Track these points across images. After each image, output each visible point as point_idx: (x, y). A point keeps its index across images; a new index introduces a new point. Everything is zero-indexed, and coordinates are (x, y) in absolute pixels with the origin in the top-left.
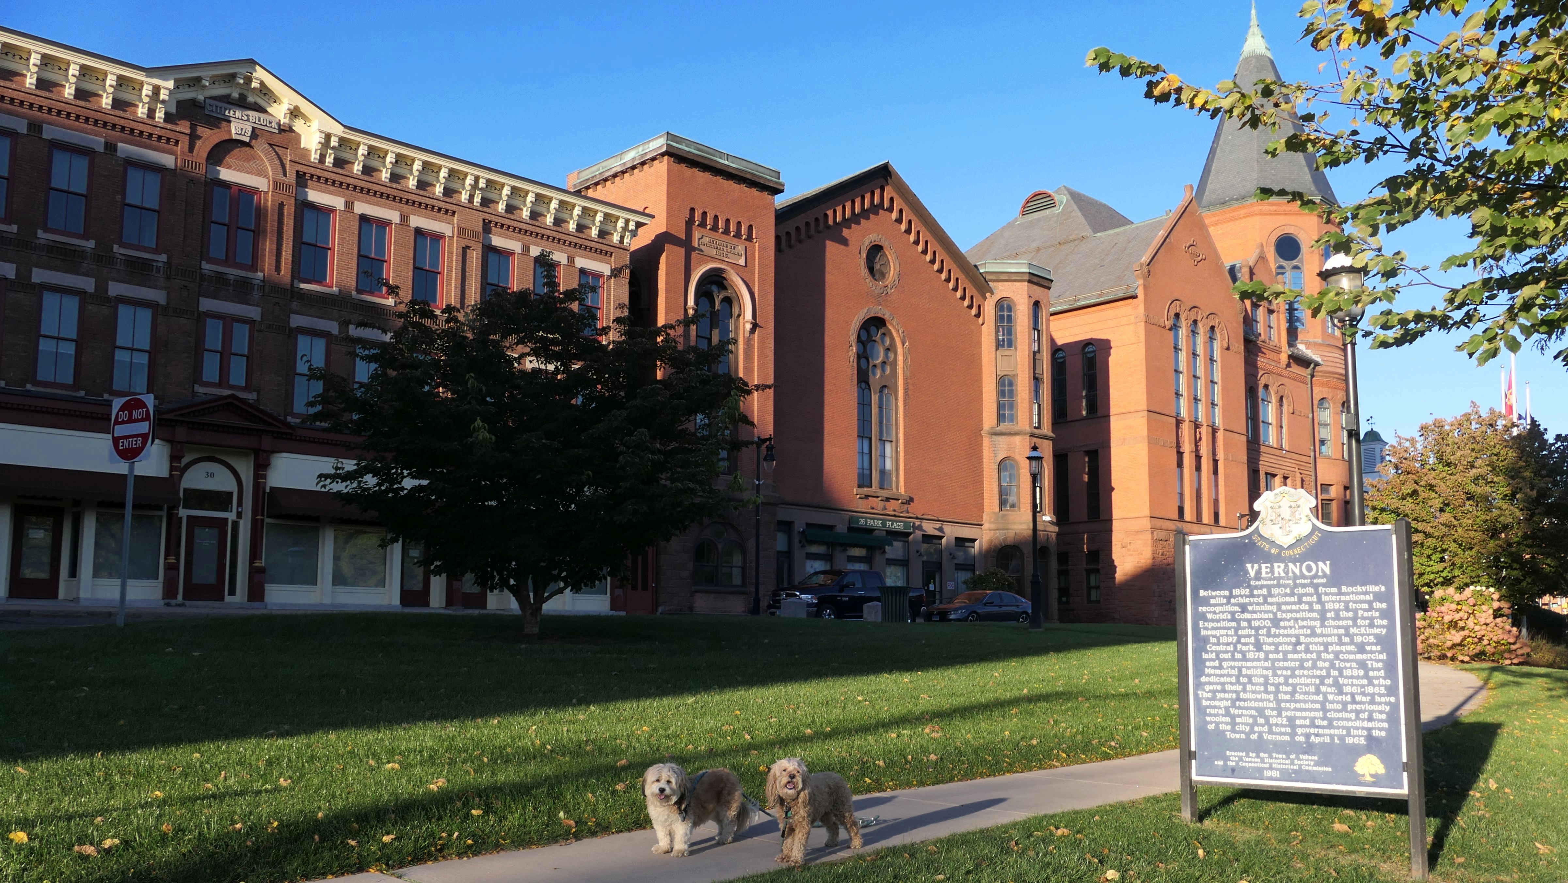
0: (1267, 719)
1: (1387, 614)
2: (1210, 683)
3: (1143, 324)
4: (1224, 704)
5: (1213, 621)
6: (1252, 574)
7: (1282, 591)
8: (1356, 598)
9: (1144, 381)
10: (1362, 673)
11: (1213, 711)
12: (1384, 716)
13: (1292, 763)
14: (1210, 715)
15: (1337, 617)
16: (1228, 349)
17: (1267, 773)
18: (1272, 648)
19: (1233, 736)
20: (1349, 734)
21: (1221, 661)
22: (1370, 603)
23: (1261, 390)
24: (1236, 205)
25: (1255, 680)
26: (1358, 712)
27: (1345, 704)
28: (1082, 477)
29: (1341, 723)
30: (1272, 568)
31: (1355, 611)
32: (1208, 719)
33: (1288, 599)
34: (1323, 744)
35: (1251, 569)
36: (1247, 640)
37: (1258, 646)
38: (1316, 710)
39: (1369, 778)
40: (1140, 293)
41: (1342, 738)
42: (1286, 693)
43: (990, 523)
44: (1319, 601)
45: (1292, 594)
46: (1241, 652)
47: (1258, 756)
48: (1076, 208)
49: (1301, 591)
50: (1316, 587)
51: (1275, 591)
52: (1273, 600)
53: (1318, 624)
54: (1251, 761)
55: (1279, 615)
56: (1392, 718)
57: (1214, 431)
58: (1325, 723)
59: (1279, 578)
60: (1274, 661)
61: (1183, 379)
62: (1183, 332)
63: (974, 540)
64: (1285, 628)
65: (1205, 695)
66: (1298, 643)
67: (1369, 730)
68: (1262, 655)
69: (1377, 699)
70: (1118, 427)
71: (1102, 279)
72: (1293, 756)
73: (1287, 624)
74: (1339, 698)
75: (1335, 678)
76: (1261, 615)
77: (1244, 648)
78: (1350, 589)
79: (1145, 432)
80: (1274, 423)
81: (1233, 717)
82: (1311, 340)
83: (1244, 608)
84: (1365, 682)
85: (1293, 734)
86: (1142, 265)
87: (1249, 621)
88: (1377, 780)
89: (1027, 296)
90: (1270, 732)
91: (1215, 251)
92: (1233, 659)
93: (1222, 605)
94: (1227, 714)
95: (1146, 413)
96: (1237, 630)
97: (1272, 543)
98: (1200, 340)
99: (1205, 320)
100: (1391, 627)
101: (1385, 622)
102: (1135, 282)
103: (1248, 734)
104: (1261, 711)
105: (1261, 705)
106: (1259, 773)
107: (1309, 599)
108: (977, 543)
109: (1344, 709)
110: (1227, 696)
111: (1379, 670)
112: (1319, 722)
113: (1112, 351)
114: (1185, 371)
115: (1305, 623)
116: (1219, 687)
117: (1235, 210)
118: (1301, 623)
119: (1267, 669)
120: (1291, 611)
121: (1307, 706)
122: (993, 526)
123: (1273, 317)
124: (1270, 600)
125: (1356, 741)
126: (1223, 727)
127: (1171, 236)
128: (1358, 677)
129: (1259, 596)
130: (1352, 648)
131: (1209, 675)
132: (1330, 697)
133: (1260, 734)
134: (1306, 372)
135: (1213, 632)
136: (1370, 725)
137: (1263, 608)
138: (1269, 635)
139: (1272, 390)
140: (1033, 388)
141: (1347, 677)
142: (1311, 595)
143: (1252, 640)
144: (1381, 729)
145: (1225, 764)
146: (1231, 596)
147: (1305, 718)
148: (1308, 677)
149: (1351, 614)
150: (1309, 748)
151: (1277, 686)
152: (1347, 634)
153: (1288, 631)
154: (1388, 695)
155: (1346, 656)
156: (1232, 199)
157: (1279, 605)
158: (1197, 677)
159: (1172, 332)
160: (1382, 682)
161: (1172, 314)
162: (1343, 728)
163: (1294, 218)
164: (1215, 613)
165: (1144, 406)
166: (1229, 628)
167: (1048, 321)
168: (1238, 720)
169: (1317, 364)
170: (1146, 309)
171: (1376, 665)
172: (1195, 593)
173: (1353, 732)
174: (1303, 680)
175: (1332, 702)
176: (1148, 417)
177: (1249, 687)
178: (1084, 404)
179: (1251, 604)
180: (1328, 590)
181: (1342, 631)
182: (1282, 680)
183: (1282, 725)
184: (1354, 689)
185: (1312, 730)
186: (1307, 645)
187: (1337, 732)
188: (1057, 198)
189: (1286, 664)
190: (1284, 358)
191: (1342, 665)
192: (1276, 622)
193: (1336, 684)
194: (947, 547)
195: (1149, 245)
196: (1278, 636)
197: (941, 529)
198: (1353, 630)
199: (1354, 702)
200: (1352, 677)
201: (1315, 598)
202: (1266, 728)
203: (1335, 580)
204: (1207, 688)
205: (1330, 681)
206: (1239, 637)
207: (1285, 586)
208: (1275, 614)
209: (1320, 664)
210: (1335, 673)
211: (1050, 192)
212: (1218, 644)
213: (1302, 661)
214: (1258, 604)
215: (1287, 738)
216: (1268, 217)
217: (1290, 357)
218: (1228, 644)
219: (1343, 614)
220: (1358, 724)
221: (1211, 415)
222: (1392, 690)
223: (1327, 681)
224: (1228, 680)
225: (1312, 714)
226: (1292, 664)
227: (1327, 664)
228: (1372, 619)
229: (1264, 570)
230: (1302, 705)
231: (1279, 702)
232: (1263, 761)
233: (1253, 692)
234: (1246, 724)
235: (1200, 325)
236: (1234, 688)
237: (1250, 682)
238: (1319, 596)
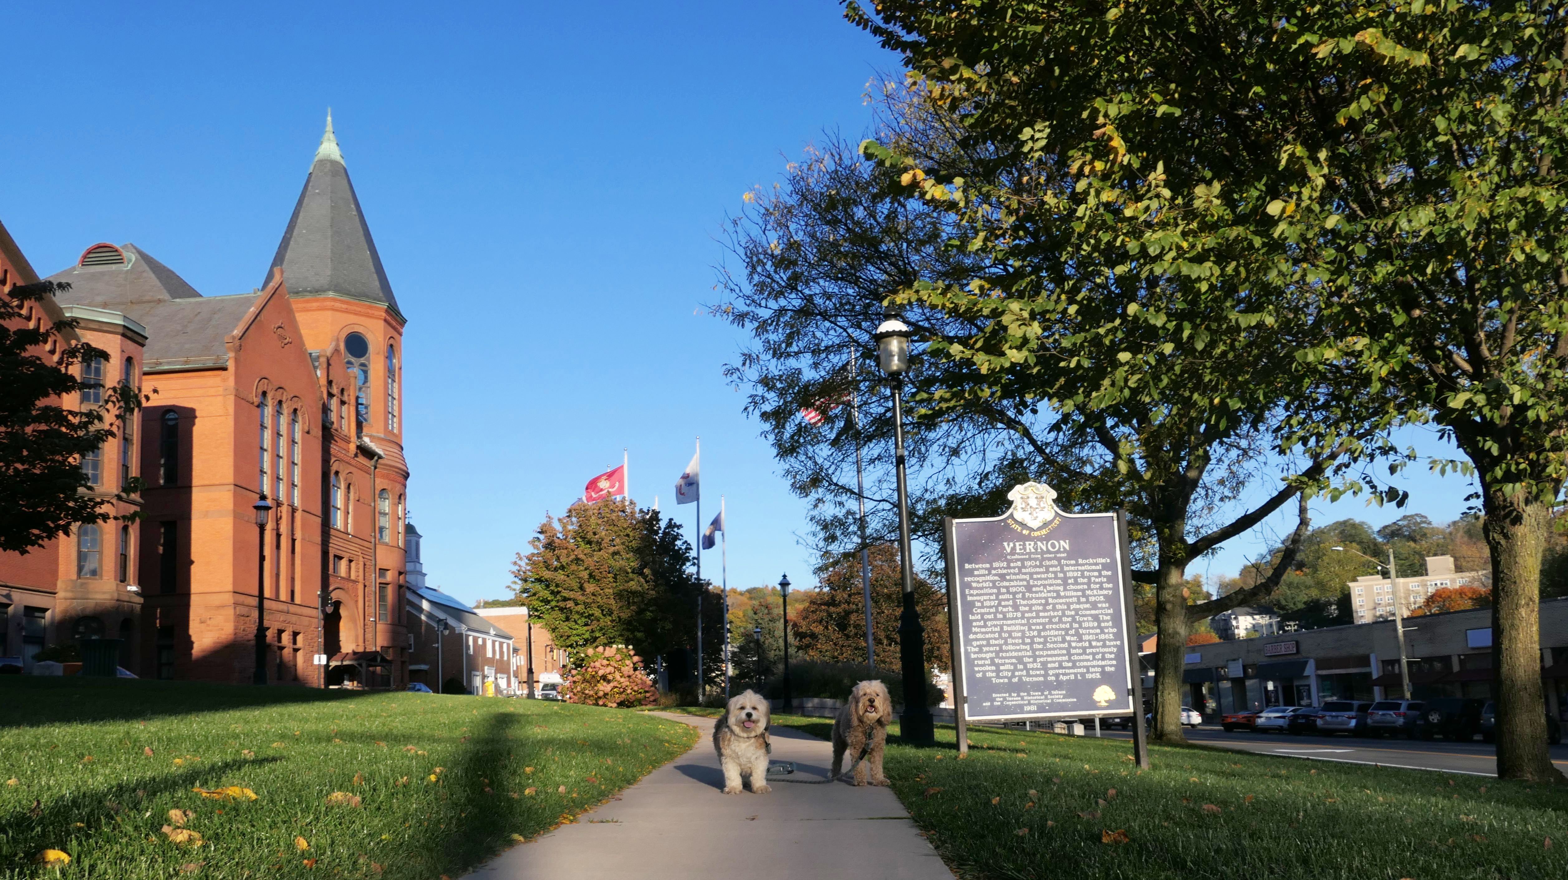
0: (1025, 664)
1: (1113, 579)
2: (977, 640)
3: (232, 398)
4: (989, 655)
5: (977, 588)
6: (1009, 550)
7: (1033, 563)
8: (1089, 568)
9: (231, 454)
10: (1096, 624)
11: (980, 662)
12: (1113, 656)
13: (1046, 698)
14: (978, 665)
15: (1076, 583)
16: (308, 433)
17: (1027, 708)
18: (1027, 608)
19: (998, 681)
20: (1088, 672)
21: (986, 621)
22: (1099, 571)
23: (332, 476)
24: (309, 297)
25: (1014, 634)
26: (1094, 654)
27: (1084, 649)
28: (157, 549)
29: (1082, 664)
30: (1024, 545)
31: (1089, 578)
32: (976, 669)
33: (1038, 570)
34: (1068, 681)
35: (1008, 547)
36: (1006, 603)
37: (1016, 607)
38: (1063, 655)
39: (1104, 704)
40: (231, 365)
41: (1083, 675)
42: (1039, 643)
43: (66, 591)
44: (1062, 571)
45: (1041, 566)
46: (1002, 613)
47: (1018, 696)
48: (148, 269)
49: (1048, 563)
50: (1059, 560)
51: (1028, 563)
52: (1027, 570)
53: (1061, 588)
54: (1013, 700)
55: (1031, 583)
56: (1119, 656)
57: (294, 510)
58: (1070, 664)
59: (1030, 553)
60: (1028, 619)
61: (267, 457)
62: (269, 411)
63: (46, 610)
64: (1036, 592)
65: (973, 649)
66: (1047, 604)
67: (1103, 667)
68: (1019, 615)
69: (1108, 643)
70: (199, 499)
71: (187, 346)
72: (1046, 693)
73: (1037, 589)
74: (1080, 645)
75: (1077, 629)
76: (1017, 584)
77: (1005, 610)
78: (1084, 561)
79: (231, 506)
80: (343, 508)
81: (997, 666)
82: (375, 434)
83: (1003, 577)
84: (1098, 631)
85: (1046, 675)
86: (234, 338)
87: (1007, 588)
88: (1111, 704)
89: (119, 350)
90: (1028, 675)
91: (300, 337)
92: (995, 619)
93: (984, 575)
94: (993, 663)
95: (232, 487)
96: (998, 595)
97: (1023, 525)
98: (284, 420)
99: (289, 402)
100: (1116, 589)
101: (1111, 586)
102: (225, 354)
103: (1010, 678)
104: (1020, 660)
105: (1020, 654)
106: (1020, 708)
107: (1054, 569)
108: (48, 614)
109: (1084, 653)
110: (992, 649)
111: (1107, 621)
112: (1065, 664)
113: (197, 420)
114: (269, 449)
115: (1052, 588)
116: (984, 643)
117: (308, 301)
118: (1049, 588)
119: (1023, 625)
120: (1041, 579)
121: (1056, 652)
122: (69, 595)
123: (345, 408)
124: (1024, 570)
125: (1093, 676)
126: (989, 674)
127: (262, 314)
128: (1093, 628)
129: (1014, 568)
130: (1088, 606)
131: (976, 633)
132: (1073, 644)
133: (1020, 677)
134: (369, 464)
135: (978, 598)
136: (1104, 663)
137: (1018, 577)
138: (1024, 598)
139: (342, 477)
140: (122, 449)
141: (1086, 628)
142: (1056, 566)
143: (1011, 603)
144: (1111, 666)
145: (992, 705)
146: (992, 568)
147: (1054, 662)
148: (1056, 629)
149: (1086, 580)
150: (1059, 685)
151: (1032, 638)
152: (1084, 596)
153: (1040, 595)
154: (1115, 640)
155: (1084, 612)
156: (305, 291)
157: (1031, 574)
158: (966, 635)
159: (259, 410)
160: (1111, 630)
161: (260, 391)
162: (1084, 667)
163: (363, 318)
164: (978, 582)
165: (230, 479)
166: (991, 594)
167: (140, 380)
168: (1002, 668)
169: (380, 457)
170: (236, 382)
171: (1106, 618)
172: (961, 567)
173: (1091, 670)
174: (1052, 633)
175: (1075, 648)
176: (235, 492)
177: (1010, 641)
178: (162, 472)
179: (1009, 574)
180: (1068, 562)
181: (1080, 593)
182: (1035, 633)
183: (1037, 669)
184: (1091, 637)
185: (1061, 671)
186: (1054, 605)
187: (1080, 670)
188: (125, 254)
189: (1038, 621)
190: (352, 447)
191: (1081, 619)
192: (1029, 588)
193: (1077, 634)
194: (14, 616)
195: (239, 319)
196: (1031, 599)
197: (8, 596)
198: (1088, 592)
199: (1091, 646)
200: (1089, 628)
201: (1058, 569)
202: (1024, 673)
203: (1073, 554)
204: (975, 643)
205: (1072, 632)
206: (1000, 601)
207: (1036, 560)
208: (1028, 582)
209: (1065, 619)
210: (1076, 625)
211: (117, 246)
212: (982, 607)
213: (1051, 618)
214: (1015, 574)
215: (1042, 679)
216: (338, 314)
217: (358, 447)
218: (991, 607)
219: (1080, 580)
220: (1095, 663)
221: (290, 496)
222: (1118, 636)
223: (1070, 632)
224: (992, 636)
225: (1060, 659)
226: (1043, 621)
227: (1070, 619)
228: (1101, 583)
229: (1018, 547)
230: (1052, 652)
231: (1034, 651)
232: (1023, 699)
233: (1013, 644)
234: (1008, 670)
235: (284, 406)
236: (997, 642)
237: (1010, 636)
238: (1062, 567)
